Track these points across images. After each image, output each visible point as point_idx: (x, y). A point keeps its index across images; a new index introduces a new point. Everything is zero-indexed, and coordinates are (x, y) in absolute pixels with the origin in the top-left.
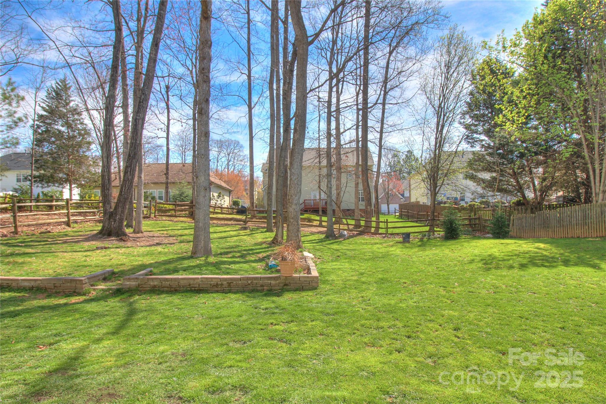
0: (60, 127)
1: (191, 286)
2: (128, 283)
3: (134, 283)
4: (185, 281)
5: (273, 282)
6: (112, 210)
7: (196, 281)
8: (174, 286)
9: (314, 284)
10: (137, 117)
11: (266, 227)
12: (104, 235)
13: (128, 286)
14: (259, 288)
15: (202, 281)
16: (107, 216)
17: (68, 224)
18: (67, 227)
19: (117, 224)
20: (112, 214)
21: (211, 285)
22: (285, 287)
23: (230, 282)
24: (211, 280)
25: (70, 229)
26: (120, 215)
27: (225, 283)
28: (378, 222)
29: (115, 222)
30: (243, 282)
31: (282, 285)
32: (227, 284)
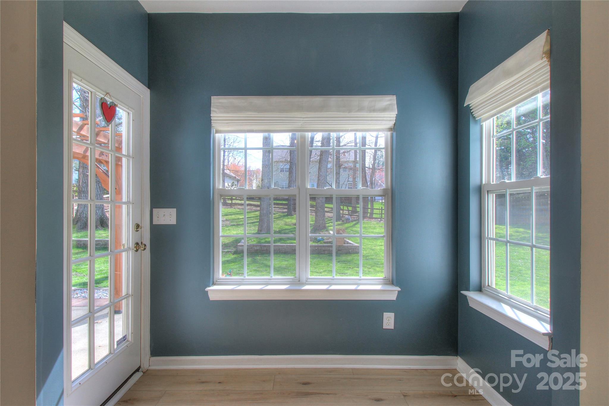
1: (280, 250)
5: (331, 249)
9: (356, 250)
11: (287, 212)
14: (322, 252)
21: (292, 249)
22: (339, 252)
28: (372, 209)
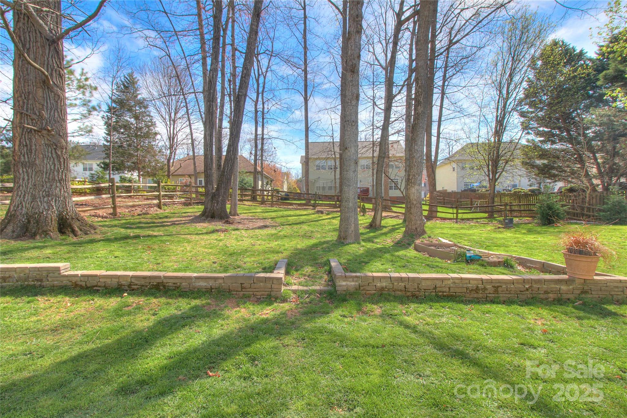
0: (128, 118)
1: (438, 289)
2: (344, 283)
3: (353, 283)
4: (429, 283)
5: (564, 288)
6: (214, 191)
7: (445, 282)
8: (411, 289)
10: (240, 93)
12: (207, 217)
13: (345, 288)
15: (454, 283)
16: (210, 197)
17: (159, 206)
18: (159, 210)
19: (220, 205)
20: (215, 195)
21: (467, 289)
22: (583, 295)
23: (497, 285)
24: (467, 281)
25: (162, 211)
26: (223, 197)
27: (489, 286)
29: (217, 203)
30: (516, 285)
31: (578, 292)
32: (493, 289)
